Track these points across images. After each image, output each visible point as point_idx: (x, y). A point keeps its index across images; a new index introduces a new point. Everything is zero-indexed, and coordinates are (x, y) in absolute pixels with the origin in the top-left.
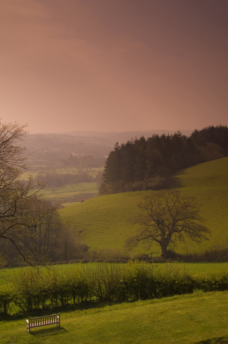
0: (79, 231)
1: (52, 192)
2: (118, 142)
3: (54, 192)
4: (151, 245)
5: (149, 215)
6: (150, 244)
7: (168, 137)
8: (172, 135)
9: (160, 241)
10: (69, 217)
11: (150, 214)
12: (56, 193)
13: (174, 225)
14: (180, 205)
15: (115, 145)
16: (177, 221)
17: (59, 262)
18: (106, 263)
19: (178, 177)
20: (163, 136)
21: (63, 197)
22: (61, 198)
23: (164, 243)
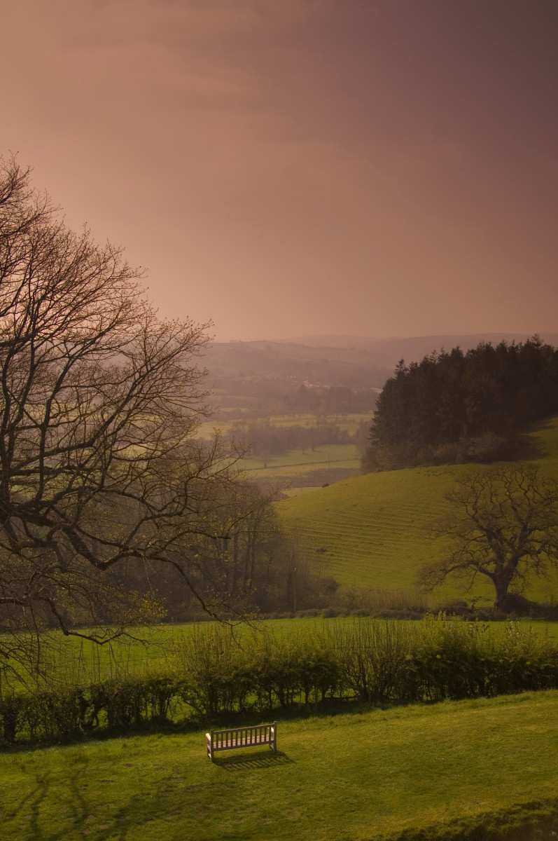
0: (319, 548)
1: (262, 465)
2: (404, 359)
3: (265, 465)
4: (472, 583)
5: (469, 517)
6: (471, 581)
7: (513, 349)
8: (520, 344)
9: (493, 574)
10: (297, 519)
11: (472, 515)
12: (269, 467)
13: (523, 539)
14: (538, 497)
15: (398, 366)
16: (531, 530)
17: (274, 614)
18: (375, 617)
19: (534, 434)
20: (502, 347)
21: (286, 475)
22: (280, 478)
23: (502, 578)
